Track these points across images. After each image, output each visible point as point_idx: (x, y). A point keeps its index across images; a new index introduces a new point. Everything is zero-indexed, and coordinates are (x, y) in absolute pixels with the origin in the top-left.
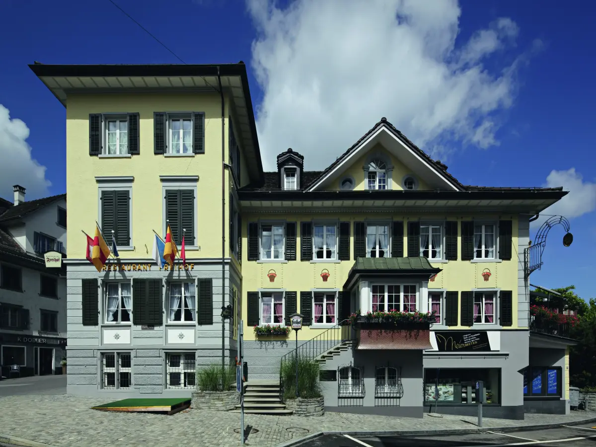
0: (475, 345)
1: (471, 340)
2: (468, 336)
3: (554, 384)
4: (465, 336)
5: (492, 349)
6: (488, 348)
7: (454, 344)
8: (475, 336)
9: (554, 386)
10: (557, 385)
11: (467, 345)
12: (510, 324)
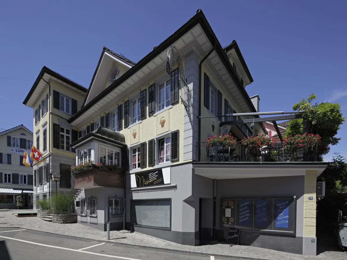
0: (155, 180)
1: (153, 177)
2: (151, 174)
3: (285, 217)
4: (149, 174)
5: (165, 183)
6: (162, 183)
7: (144, 181)
8: (155, 174)
9: (284, 219)
10: (289, 219)
11: (151, 181)
12: (178, 161)
